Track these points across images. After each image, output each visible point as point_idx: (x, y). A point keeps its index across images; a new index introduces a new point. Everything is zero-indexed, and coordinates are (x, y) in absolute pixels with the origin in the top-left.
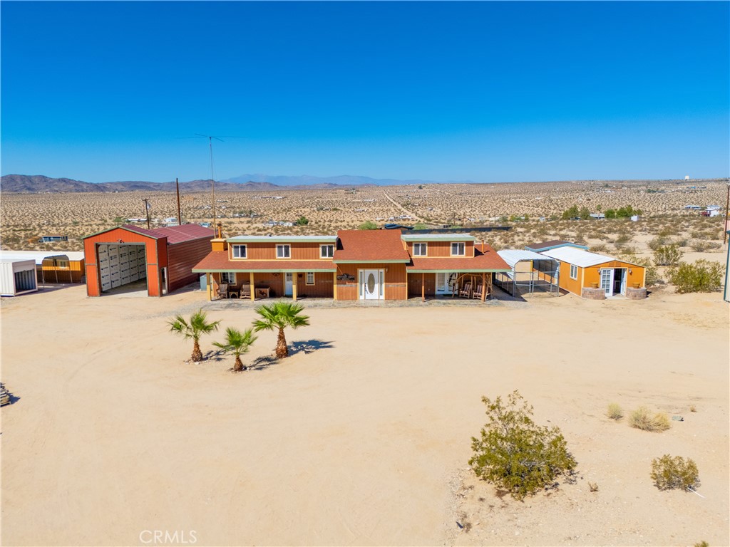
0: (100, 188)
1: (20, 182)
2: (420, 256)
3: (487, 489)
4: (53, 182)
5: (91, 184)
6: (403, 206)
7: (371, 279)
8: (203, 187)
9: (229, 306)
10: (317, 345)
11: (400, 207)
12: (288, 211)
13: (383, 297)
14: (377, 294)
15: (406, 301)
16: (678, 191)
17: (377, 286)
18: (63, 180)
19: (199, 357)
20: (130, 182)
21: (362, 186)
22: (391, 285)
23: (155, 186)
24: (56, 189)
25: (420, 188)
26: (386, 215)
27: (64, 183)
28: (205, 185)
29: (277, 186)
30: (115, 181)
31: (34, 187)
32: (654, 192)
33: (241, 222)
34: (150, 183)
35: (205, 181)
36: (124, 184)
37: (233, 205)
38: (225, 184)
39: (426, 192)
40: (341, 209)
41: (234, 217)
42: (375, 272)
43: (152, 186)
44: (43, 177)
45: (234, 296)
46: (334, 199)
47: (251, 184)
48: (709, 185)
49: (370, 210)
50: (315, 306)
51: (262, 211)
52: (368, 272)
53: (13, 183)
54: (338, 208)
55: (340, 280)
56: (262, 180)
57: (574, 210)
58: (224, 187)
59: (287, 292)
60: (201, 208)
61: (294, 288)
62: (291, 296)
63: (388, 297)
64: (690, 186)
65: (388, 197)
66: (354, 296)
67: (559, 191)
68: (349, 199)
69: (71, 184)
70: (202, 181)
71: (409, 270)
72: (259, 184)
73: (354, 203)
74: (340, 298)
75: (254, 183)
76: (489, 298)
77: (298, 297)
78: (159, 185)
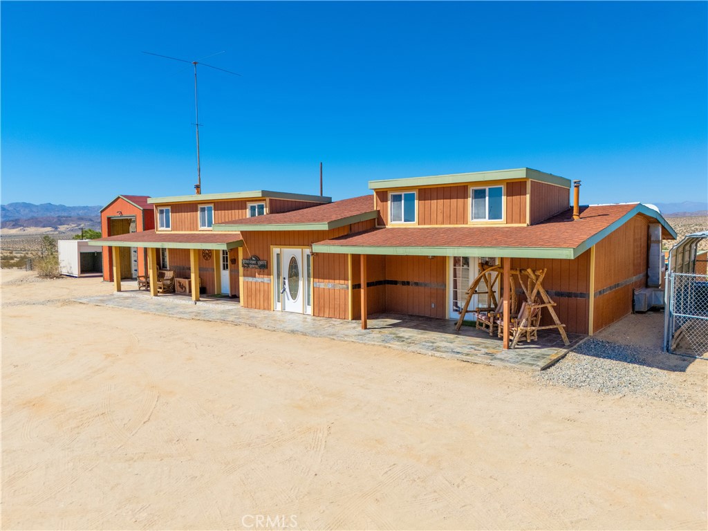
2: (402, 223)
7: (294, 270)
13: (310, 310)
14: (302, 302)
17: (302, 284)
22: (325, 285)
42: (299, 253)
52: (288, 252)
55: (247, 267)
63: (318, 312)
66: (268, 303)
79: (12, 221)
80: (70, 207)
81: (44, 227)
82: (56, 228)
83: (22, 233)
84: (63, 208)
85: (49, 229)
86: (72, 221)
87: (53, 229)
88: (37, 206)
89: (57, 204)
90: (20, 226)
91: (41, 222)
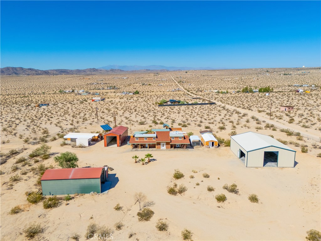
0: (46, 73)
1: (11, 70)
2: (173, 140)
3: (174, 179)
4: (26, 70)
5: (42, 71)
6: (178, 82)
7: (163, 144)
9: (136, 150)
10: (154, 160)
11: (177, 83)
12: (130, 86)
13: (165, 148)
14: (165, 147)
15: (170, 149)
16: (297, 74)
17: (164, 146)
18: (30, 69)
19: (136, 162)
21: (161, 71)
22: (167, 146)
23: (70, 71)
24: (27, 73)
25: (186, 72)
26: (171, 88)
28: (92, 71)
29: (123, 71)
30: (52, 69)
31: (18, 72)
32: (287, 75)
33: (111, 92)
34: (68, 70)
35: (92, 69)
36: (56, 70)
37: (106, 82)
38: (101, 70)
39: (188, 75)
40: (152, 84)
41: (108, 89)
42: (164, 143)
43: (68, 71)
44: (22, 68)
45: (136, 148)
46: (149, 79)
47: (112, 70)
48: (311, 71)
49: (164, 85)
50: (152, 150)
51: (119, 86)
52: (163, 143)
53: (8, 71)
54: (151, 84)
55: (157, 145)
56: (117, 68)
57: (246, 88)
58: (100, 72)
59: (146, 146)
60: (93, 84)
61: (148, 146)
62: (147, 147)
63: (166, 148)
64: (303, 71)
65: (172, 78)
66: (160, 148)
67: (246, 74)
68: (155, 79)
69: (34, 71)
70: (91, 69)
71: (171, 143)
72: (116, 70)
73: (157, 81)
74: (157, 148)
76: (187, 148)
77: (149, 147)
78: (72, 71)
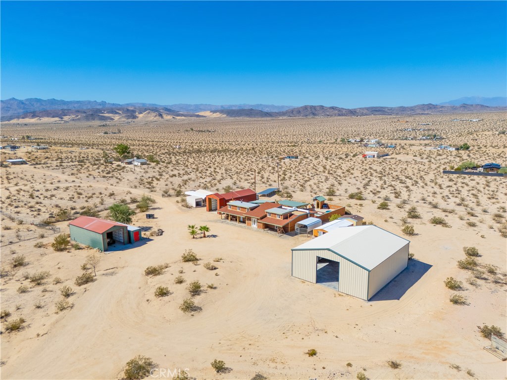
0: (352, 113)
1: (309, 110)
4: (327, 109)
5: (348, 109)
7: (255, 221)
8: (424, 110)
14: (255, 226)
15: (261, 229)
18: (333, 108)
20: (372, 108)
22: (259, 224)
23: (389, 110)
24: (328, 113)
27: (332, 110)
28: (426, 108)
30: (362, 107)
31: (316, 112)
35: (426, 105)
36: (367, 109)
38: (442, 107)
41: (421, 139)
44: (322, 106)
47: (465, 106)
53: (306, 111)
56: (477, 102)
58: (441, 109)
63: (258, 227)
69: (337, 110)
70: (424, 105)
72: (472, 105)
75: (467, 105)
79: (31, 113)
80: (68, 102)
81: (53, 117)
82: (62, 118)
83: (39, 121)
84: (63, 102)
85: (57, 119)
86: (72, 113)
87: (60, 119)
88: (45, 101)
89: (59, 99)
90: (37, 116)
91: (51, 114)
